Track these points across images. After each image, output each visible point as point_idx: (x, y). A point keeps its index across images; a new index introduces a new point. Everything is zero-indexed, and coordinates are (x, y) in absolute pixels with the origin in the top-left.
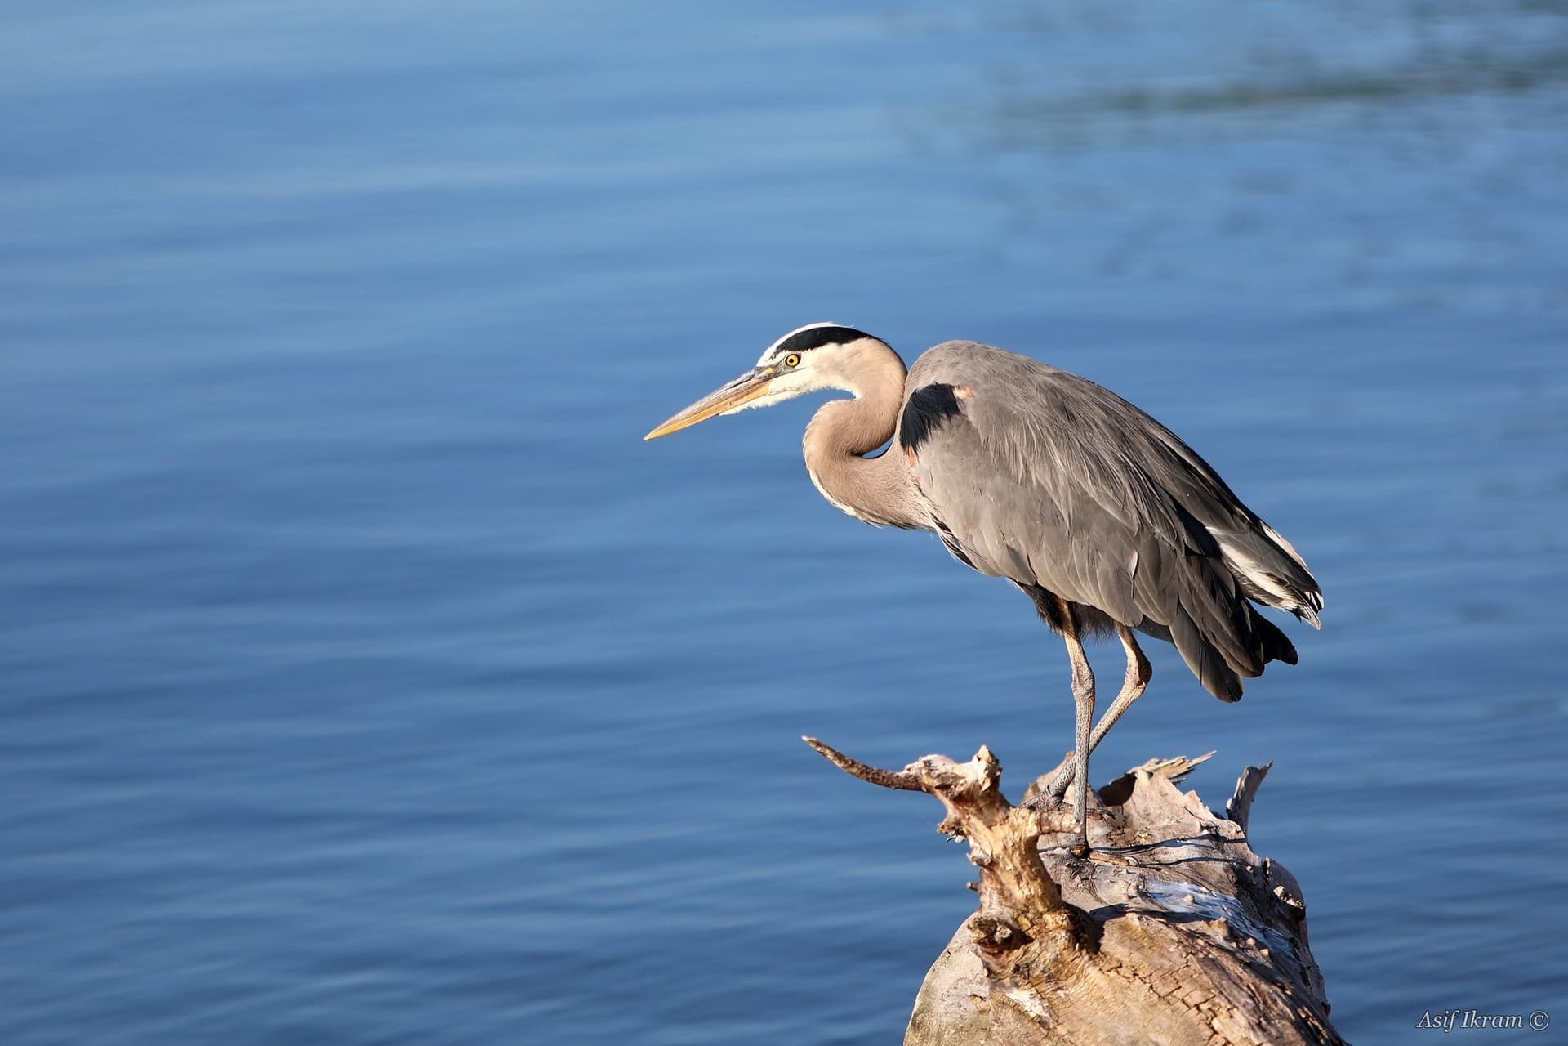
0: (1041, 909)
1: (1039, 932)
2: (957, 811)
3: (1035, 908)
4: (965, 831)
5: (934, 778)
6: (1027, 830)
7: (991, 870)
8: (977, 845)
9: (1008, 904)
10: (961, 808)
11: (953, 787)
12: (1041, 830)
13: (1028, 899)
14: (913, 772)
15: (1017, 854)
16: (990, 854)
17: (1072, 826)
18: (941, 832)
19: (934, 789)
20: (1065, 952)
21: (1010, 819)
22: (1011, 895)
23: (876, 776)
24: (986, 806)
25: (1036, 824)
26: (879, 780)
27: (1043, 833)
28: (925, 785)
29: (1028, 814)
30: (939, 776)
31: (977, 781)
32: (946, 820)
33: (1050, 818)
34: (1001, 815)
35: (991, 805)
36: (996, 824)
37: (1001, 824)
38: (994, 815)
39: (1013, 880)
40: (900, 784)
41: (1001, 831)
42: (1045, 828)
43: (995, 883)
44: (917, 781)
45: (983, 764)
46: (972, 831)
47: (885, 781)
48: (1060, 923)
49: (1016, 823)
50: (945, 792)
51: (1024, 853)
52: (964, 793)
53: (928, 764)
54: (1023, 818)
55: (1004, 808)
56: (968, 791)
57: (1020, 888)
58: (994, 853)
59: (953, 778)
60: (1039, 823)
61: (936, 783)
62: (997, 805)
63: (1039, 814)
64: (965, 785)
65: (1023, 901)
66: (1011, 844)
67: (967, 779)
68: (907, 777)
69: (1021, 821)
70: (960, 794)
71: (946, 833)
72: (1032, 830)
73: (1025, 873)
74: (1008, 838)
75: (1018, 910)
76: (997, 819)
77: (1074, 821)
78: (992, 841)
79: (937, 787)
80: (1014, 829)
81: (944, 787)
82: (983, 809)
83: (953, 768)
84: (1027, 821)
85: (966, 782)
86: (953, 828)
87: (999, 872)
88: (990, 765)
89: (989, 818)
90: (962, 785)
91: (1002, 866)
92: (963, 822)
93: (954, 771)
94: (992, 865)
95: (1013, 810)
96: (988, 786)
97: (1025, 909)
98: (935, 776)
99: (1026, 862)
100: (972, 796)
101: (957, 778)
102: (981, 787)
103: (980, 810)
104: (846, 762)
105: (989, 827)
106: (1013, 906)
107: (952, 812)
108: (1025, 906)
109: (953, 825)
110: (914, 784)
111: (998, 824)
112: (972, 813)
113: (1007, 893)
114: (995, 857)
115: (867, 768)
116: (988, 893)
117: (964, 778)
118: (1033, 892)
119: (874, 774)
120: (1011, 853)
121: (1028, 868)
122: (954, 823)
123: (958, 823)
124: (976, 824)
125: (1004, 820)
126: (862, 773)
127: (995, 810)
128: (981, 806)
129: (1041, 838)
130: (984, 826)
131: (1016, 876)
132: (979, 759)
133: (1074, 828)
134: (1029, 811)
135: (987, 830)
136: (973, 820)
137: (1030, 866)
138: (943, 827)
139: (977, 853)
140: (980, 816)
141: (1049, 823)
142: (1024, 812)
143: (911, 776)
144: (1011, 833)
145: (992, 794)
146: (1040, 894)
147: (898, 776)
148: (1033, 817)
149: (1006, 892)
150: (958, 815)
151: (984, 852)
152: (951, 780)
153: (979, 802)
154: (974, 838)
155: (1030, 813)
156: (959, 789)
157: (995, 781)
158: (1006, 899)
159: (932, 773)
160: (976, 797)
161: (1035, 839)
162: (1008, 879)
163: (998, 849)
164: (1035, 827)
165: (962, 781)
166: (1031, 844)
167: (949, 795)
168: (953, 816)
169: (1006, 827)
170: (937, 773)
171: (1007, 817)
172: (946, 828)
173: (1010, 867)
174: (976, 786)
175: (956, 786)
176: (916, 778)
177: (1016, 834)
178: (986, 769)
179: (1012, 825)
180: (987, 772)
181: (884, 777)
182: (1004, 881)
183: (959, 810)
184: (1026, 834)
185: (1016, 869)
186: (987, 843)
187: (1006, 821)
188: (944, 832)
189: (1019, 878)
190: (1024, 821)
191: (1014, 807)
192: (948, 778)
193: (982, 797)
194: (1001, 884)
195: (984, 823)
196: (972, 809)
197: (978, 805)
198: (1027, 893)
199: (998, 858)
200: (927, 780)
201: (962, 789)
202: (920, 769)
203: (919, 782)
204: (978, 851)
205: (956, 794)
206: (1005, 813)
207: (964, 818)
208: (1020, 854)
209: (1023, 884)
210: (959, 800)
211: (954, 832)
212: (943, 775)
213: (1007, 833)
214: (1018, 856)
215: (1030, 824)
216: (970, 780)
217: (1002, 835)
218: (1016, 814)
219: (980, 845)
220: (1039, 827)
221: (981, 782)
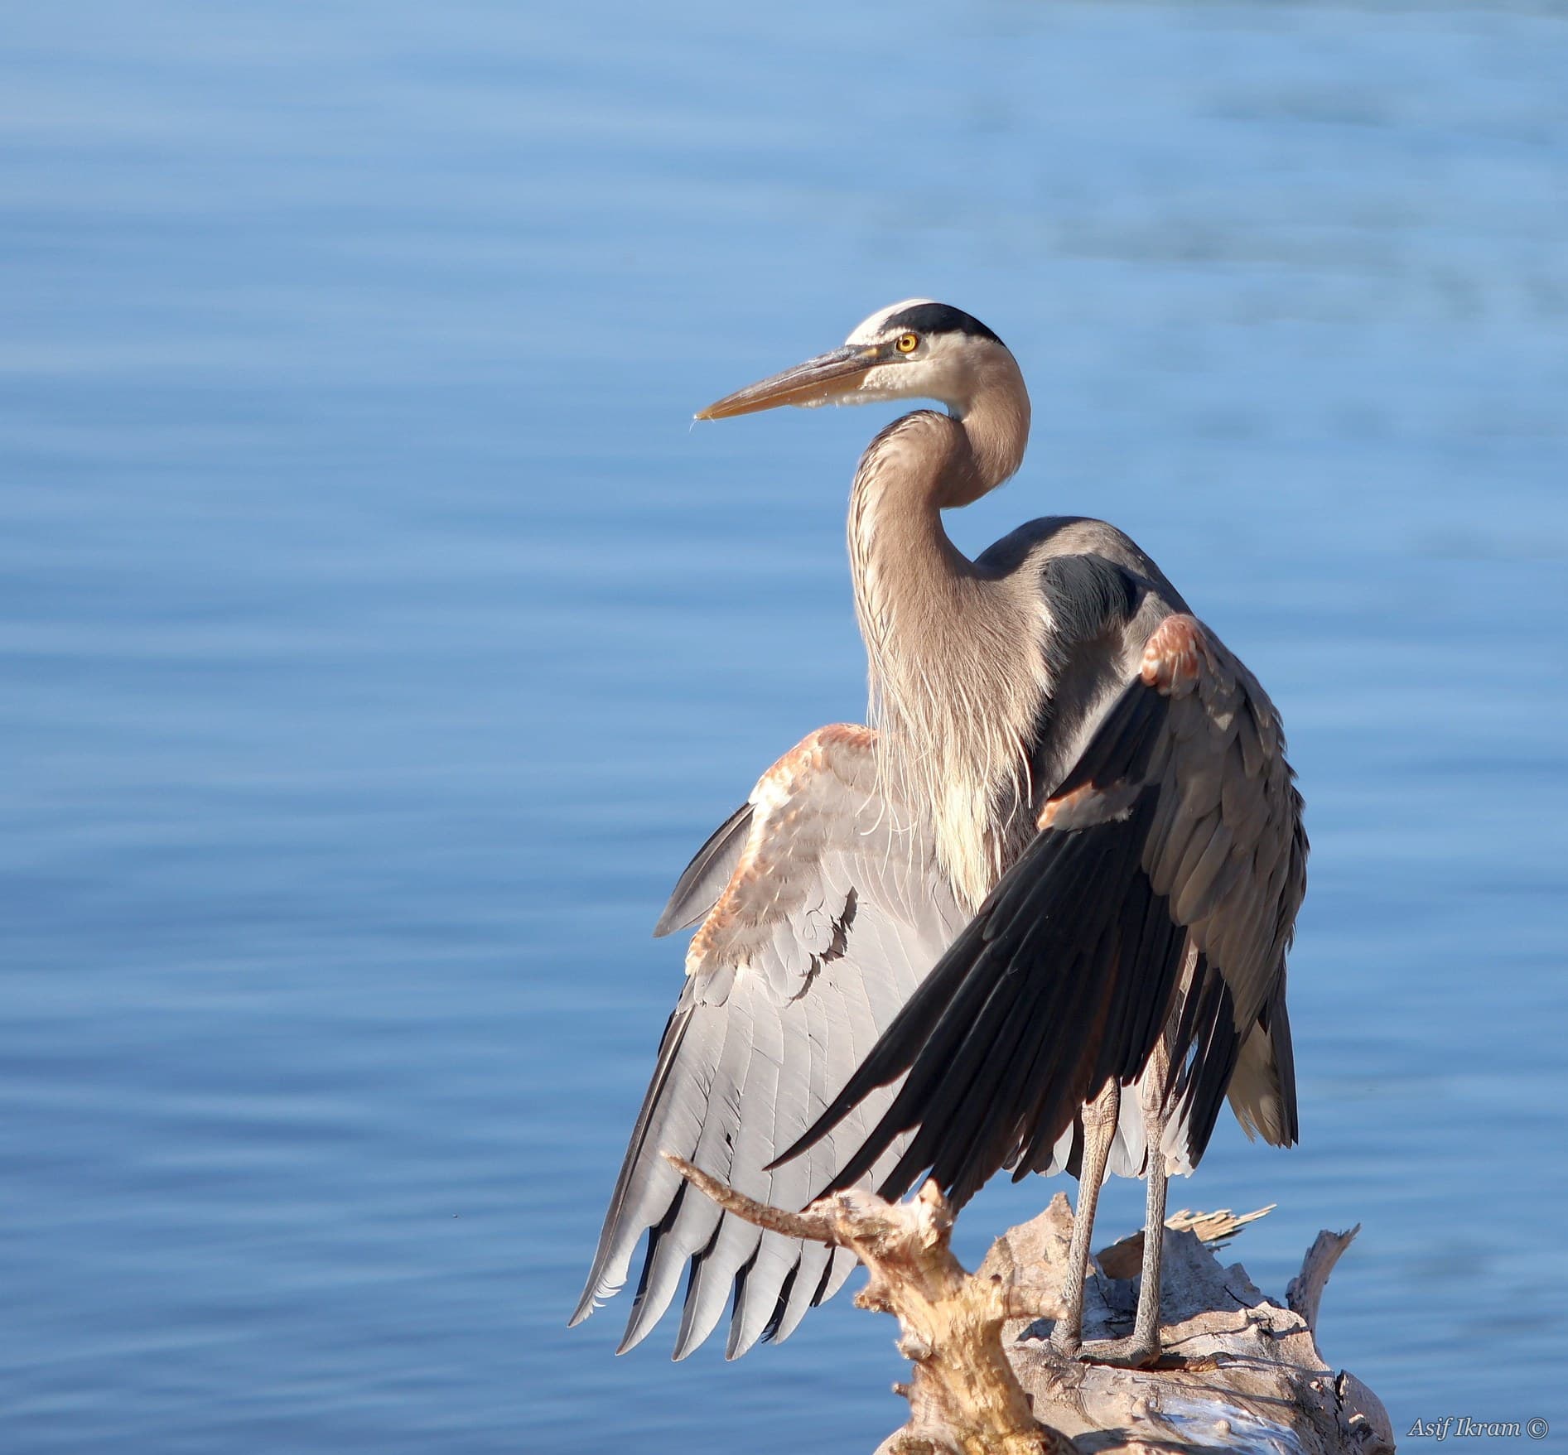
0: (1001, 1428)
2: (885, 1277)
3: (993, 1427)
4: (895, 1308)
5: (854, 1225)
6: (988, 1310)
7: (930, 1366)
8: (911, 1328)
9: (953, 1418)
10: (890, 1271)
11: (881, 1239)
12: (1009, 1310)
13: (982, 1412)
14: (822, 1214)
15: (970, 1346)
16: (930, 1344)
17: (1055, 1309)
18: (859, 1307)
19: (853, 1241)
21: (963, 1292)
22: (957, 1404)
23: (767, 1217)
24: (929, 1271)
25: (1001, 1302)
26: (769, 1222)
27: (1011, 1317)
28: (840, 1235)
29: (991, 1288)
30: (860, 1221)
31: (918, 1232)
32: (867, 1288)
33: (1023, 1295)
34: (950, 1286)
35: (938, 1268)
36: (942, 1299)
37: (949, 1300)
38: (940, 1284)
39: (962, 1383)
40: (803, 1231)
41: (949, 1308)
42: (1015, 1309)
43: (935, 1385)
44: (827, 1227)
45: (928, 1208)
46: (906, 1307)
47: (780, 1224)
49: (971, 1298)
50: (868, 1247)
51: (980, 1342)
52: (897, 1250)
53: (845, 1203)
54: (983, 1292)
55: (956, 1276)
56: (903, 1247)
57: (972, 1396)
58: (937, 1342)
59: (882, 1226)
60: (1007, 1301)
61: (857, 1232)
62: (946, 1270)
63: (1006, 1287)
64: (899, 1239)
65: (975, 1415)
66: (962, 1330)
67: (902, 1229)
68: (814, 1220)
69: (979, 1296)
70: (891, 1251)
71: (867, 1308)
72: (995, 1310)
73: (981, 1373)
74: (959, 1322)
75: (966, 1428)
76: (944, 1292)
77: (1059, 1301)
78: (935, 1324)
79: (858, 1239)
80: (969, 1307)
81: (868, 1239)
82: (924, 1276)
83: (883, 1212)
84: (988, 1298)
85: (901, 1234)
86: (878, 1301)
87: (941, 1370)
88: (939, 1211)
89: (931, 1289)
90: (894, 1237)
91: (946, 1360)
92: (893, 1292)
93: (884, 1216)
95: (968, 1279)
96: (934, 1241)
97: (978, 1427)
98: (856, 1221)
99: (983, 1356)
100: (908, 1255)
101: (887, 1226)
102: (922, 1242)
103: (919, 1276)
104: (723, 1192)
105: (932, 1303)
106: (960, 1422)
107: (877, 1277)
108: (977, 1422)
109: (877, 1298)
110: (823, 1232)
111: (945, 1300)
112: (908, 1281)
113: (951, 1402)
114: (937, 1347)
115: (754, 1203)
116: (923, 1399)
117: (897, 1227)
118: (990, 1403)
119: (763, 1213)
120: (961, 1342)
121: (985, 1367)
122: (879, 1293)
123: (885, 1293)
124: (911, 1295)
125: (954, 1295)
126: (746, 1210)
127: (942, 1278)
128: (922, 1269)
129: (1008, 1322)
130: (924, 1301)
131: (967, 1376)
132: (922, 1200)
133: (1058, 1311)
134: (991, 1282)
135: (927, 1308)
136: (909, 1290)
137: (988, 1362)
138: (862, 1299)
139: (910, 1341)
140: (919, 1286)
141: (1021, 1302)
142: (985, 1283)
143: (820, 1219)
144: (964, 1314)
145: (939, 1253)
146: (1001, 1405)
147: (799, 1218)
148: (997, 1292)
149: (950, 1399)
150: (886, 1282)
151: (921, 1340)
152: (879, 1230)
153: (918, 1264)
154: (908, 1318)
155: (994, 1285)
156: (890, 1243)
157: (944, 1235)
158: (949, 1410)
159: (851, 1218)
160: (914, 1256)
161: (997, 1325)
162: (955, 1381)
163: (942, 1337)
164: (1000, 1306)
165: (894, 1232)
166: (993, 1330)
167: (875, 1251)
168: (879, 1283)
169: (957, 1304)
170: (858, 1216)
171: (959, 1290)
172: (867, 1300)
173: (959, 1363)
174: (915, 1240)
175: (885, 1239)
176: (826, 1223)
177: (971, 1316)
178: (932, 1215)
179: (966, 1303)
180: (933, 1220)
181: (778, 1219)
182: (948, 1385)
183: (887, 1273)
184: (985, 1316)
185: (967, 1366)
186: (926, 1326)
187: (958, 1295)
188: (863, 1305)
189: (971, 1380)
190: (985, 1296)
191: (971, 1275)
192: (875, 1225)
193: (924, 1258)
194: (945, 1387)
195: (924, 1296)
196: (907, 1275)
197: (917, 1268)
198: (981, 1402)
199: (942, 1348)
200: (842, 1228)
201: (894, 1242)
202: (833, 1210)
203: (831, 1228)
204: (912, 1336)
205: (884, 1250)
206: (957, 1283)
207: (894, 1286)
208: (976, 1346)
209: (976, 1389)
210: (889, 1259)
211: (877, 1307)
212: (867, 1221)
213: (958, 1311)
214: (971, 1348)
215: (993, 1299)
216: (907, 1229)
217: (950, 1314)
218: (973, 1286)
219: (916, 1326)
220: (1006, 1308)
221: (923, 1234)
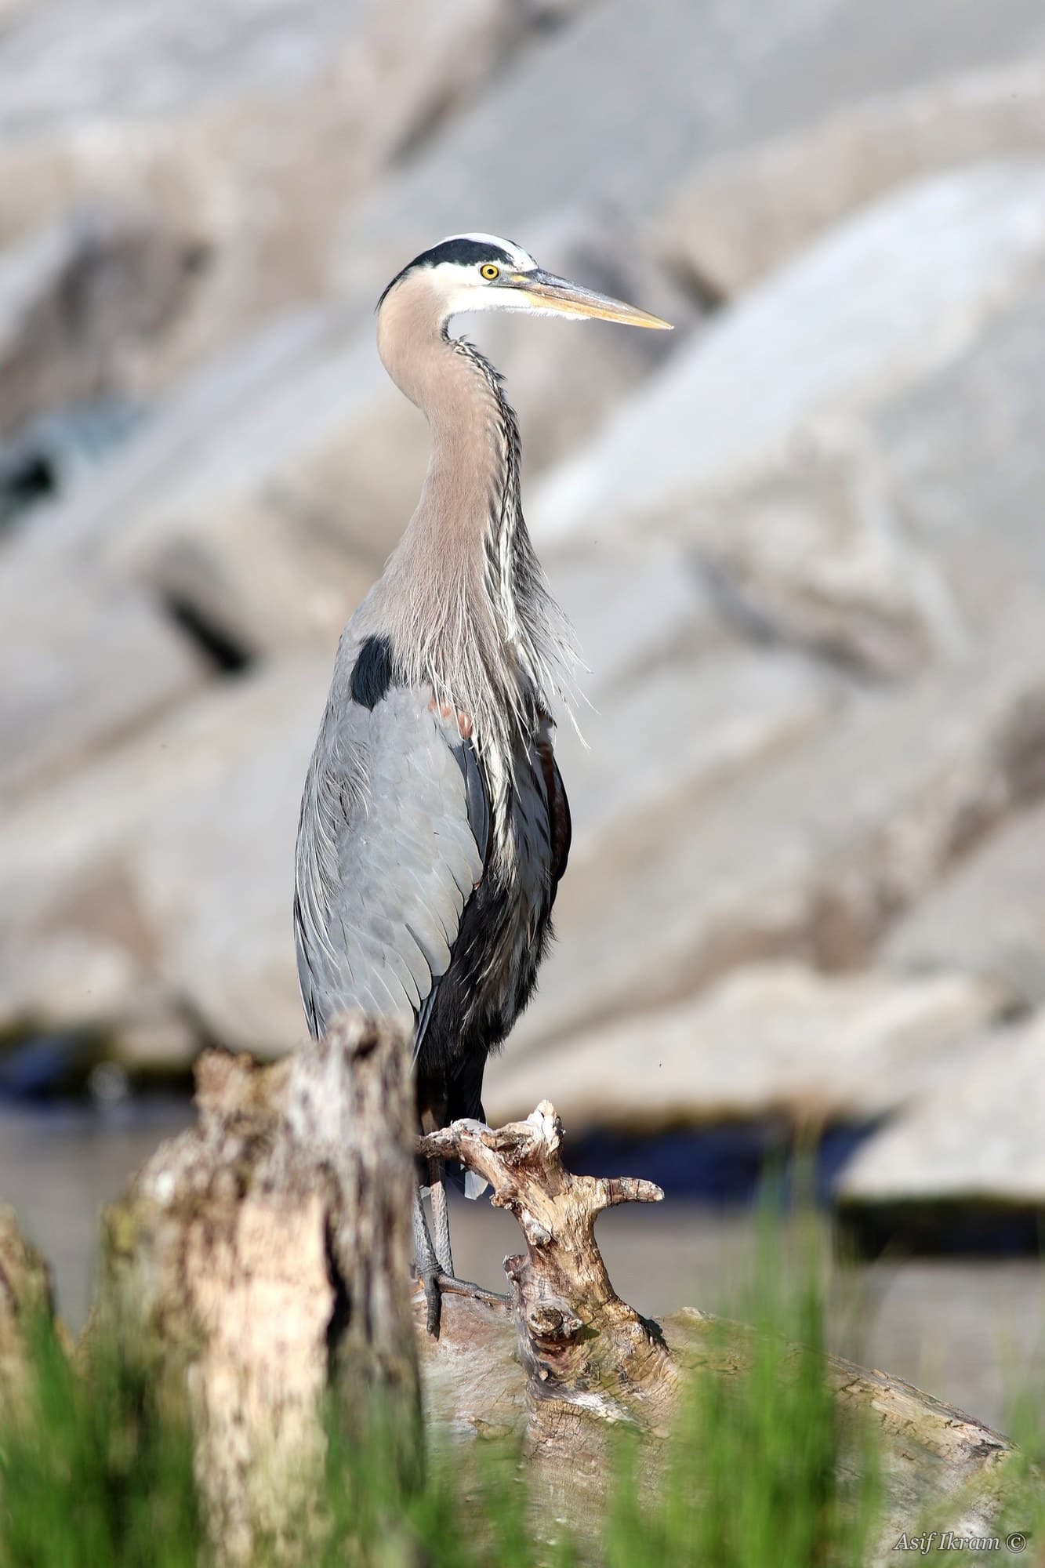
0: (601, 1299)
1: (604, 1325)
2: (513, 1180)
3: (594, 1298)
4: (522, 1206)
6: (595, 1200)
7: (548, 1252)
8: (535, 1220)
9: (565, 1293)
10: (520, 1174)
11: (519, 1146)
12: (611, 1200)
13: (588, 1287)
14: (449, 1138)
15: (579, 1229)
16: (550, 1232)
17: (653, 1192)
18: (496, 1205)
20: (641, 1346)
21: (574, 1187)
22: (568, 1282)
24: (550, 1172)
27: (612, 1204)
29: (595, 1182)
31: (544, 1139)
32: (500, 1190)
33: (623, 1184)
34: (565, 1182)
35: (556, 1169)
36: (558, 1194)
37: (564, 1196)
38: (557, 1183)
39: (572, 1263)
40: (440, 1151)
41: (565, 1202)
42: (617, 1197)
43: (549, 1267)
45: (549, 1121)
46: (530, 1205)
48: (627, 1313)
49: (580, 1192)
50: (506, 1154)
51: (587, 1229)
52: (531, 1154)
54: (590, 1186)
56: (535, 1153)
57: (579, 1274)
58: (555, 1229)
59: (516, 1137)
60: (610, 1191)
62: (561, 1170)
63: (607, 1181)
64: (532, 1145)
65: (582, 1290)
66: (575, 1218)
67: (533, 1139)
69: (586, 1189)
70: (524, 1157)
71: (502, 1206)
72: (598, 1200)
73: (586, 1255)
74: (573, 1212)
75: (575, 1300)
76: (560, 1188)
78: (553, 1215)
80: (579, 1199)
81: (507, 1148)
82: (547, 1176)
84: (594, 1190)
85: (532, 1142)
86: (509, 1201)
87: (556, 1254)
89: (551, 1185)
90: (529, 1144)
91: (561, 1245)
92: (521, 1192)
94: (547, 1246)
95: (575, 1178)
96: (557, 1146)
97: (583, 1299)
99: (588, 1241)
100: (538, 1158)
101: (520, 1136)
102: (547, 1148)
103: (544, 1177)
105: (551, 1198)
106: (570, 1296)
107: (507, 1181)
108: (583, 1295)
109: (508, 1197)
111: (561, 1195)
112: (535, 1181)
113: (563, 1281)
114: (555, 1234)
116: (536, 1282)
117: (529, 1136)
118: (593, 1278)
120: (573, 1228)
121: (589, 1248)
122: (510, 1194)
123: (514, 1194)
124: (534, 1193)
125: (568, 1191)
127: (561, 1176)
128: (545, 1171)
130: (546, 1198)
131: (577, 1258)
132: (542, 1114)
133: (654, 1194)
134: (594, 1178)
135: (547, 1201)
136: (533, 1189)
137: (591, 1246)
138: (498, 1200)
139: (535, 1230)
140: (542, 1182)
141: (622, 1190)
142: (588, 1180)
144: (576, 1205)
145: (558, 1156)
146: (600, 1280)
148: (600, 1185)
149: (561, 1278)
150: (515, 1183)
151: (543, 1228)
152: (515, 1140)
153: (542, 1166)
154: (531, 1214)
156: (526, 1149)
158: (561, 1287)
160: (540, 1161)
162: (566, 1262)
163: (559, 1226)
164: (604, 1197)
165: (529, 1140)
166: (593, 1220)
167: (514, 1157)
168: (510, 1185)
169: (570, 1197)
171: (571, 1185)
172: (501, 1200)
173: (570, 1247)
174: (543, 1145)
175: (522, 1146)
177: (581, 1207)
178: (552, 1126)
179: (577, 1196)
180: (556, 1129)
182: (561, 1265)
183: (517, 1177)
184: (592, 1205)
185: (576, 1250)
186: (546, 1217)
187: (570, 1189)
188: (498, 1205)
189: (578, 1260)
190: (590, 1190)
191: (577, 1174)
192: (513, 1136)
193: (549, 1161)
194: (557, 1269)
195: (547, 1192)
196: (535, 1176)
197: (541, 1171)
198: (586, 1278)
199: (558, 1236)
201: (529, 1149)
204: (536, 1227)
205: (521, 1155)
206: (568, 1181)
207: (523, 1187)
208: (584, 1231)
209: (583, 1268)
210: (519, 1164)
211: (509, 1205)
213: (571, 1203)
214: (580, 1233)
215: (598, 1192)
216: (537, 1138)
217: (566, 1206)
218: (580, 1183)
219: (537, 1219)
220: (609, 1196)
221: (549, 1141)
